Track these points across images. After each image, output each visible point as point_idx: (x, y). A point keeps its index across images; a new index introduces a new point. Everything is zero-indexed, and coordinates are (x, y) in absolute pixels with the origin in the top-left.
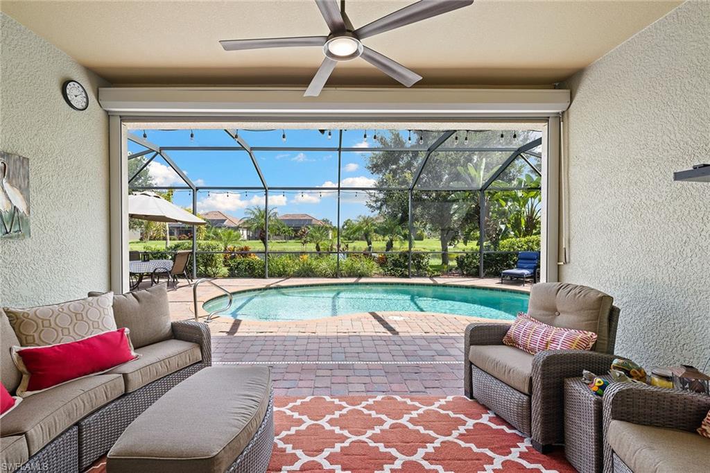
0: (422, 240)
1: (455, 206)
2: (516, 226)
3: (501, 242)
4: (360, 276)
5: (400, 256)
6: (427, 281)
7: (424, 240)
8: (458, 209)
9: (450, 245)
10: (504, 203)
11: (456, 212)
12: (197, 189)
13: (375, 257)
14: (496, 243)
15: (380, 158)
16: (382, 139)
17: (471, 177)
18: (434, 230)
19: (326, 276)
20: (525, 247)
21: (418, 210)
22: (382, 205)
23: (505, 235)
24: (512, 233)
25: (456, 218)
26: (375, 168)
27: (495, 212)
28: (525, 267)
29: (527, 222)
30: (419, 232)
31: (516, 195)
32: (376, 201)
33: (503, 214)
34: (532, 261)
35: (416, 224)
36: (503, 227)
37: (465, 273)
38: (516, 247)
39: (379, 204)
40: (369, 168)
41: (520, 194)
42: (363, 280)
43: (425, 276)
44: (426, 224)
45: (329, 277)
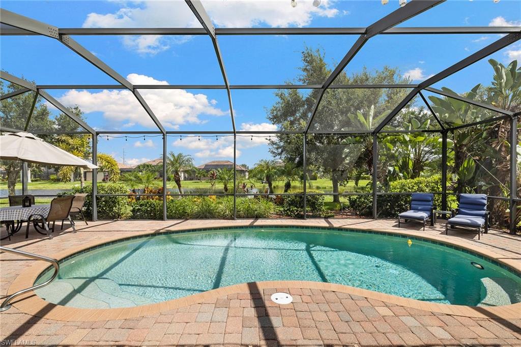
0: (316, 179)
1: (346, 150)
2: (404, 167)
3: (391, 183)
4: (257, 217)
5: (296, 196)
6: (322, 223)
7: (318, 179)
8: (349, 152)
9: (341, 185)
10: (391, 147)
11: (348, 155)
12: (98, 133)
13: (272, 198)
14: (386, 184)
15: (279, 110)
16: (281, 95)
17: (361, 124)
18: (326, 171)
19: (224, 217)
20: (416, 188)
21: (313, 155)
22: (282, 151)
23: (394, 176)
24: (401, 175)
25: (347, 162)
26: (275, 119)
27: (384, 155)
28: (419, 208)
29: (414, 165)
30: (313, 174)
31: (405, 139)
32: (277, 149)
33: (392, 157)
34: (428, 203)
35: (312, 167)
36: (391, 169)
37: (358, 213)
38: (407, 189)
39: (280, 150)
40: (270, 119)
41: (407, 138)
42: (260, 222)
43: (319, 217)
44: (319, 167)
45: (227, 219)
